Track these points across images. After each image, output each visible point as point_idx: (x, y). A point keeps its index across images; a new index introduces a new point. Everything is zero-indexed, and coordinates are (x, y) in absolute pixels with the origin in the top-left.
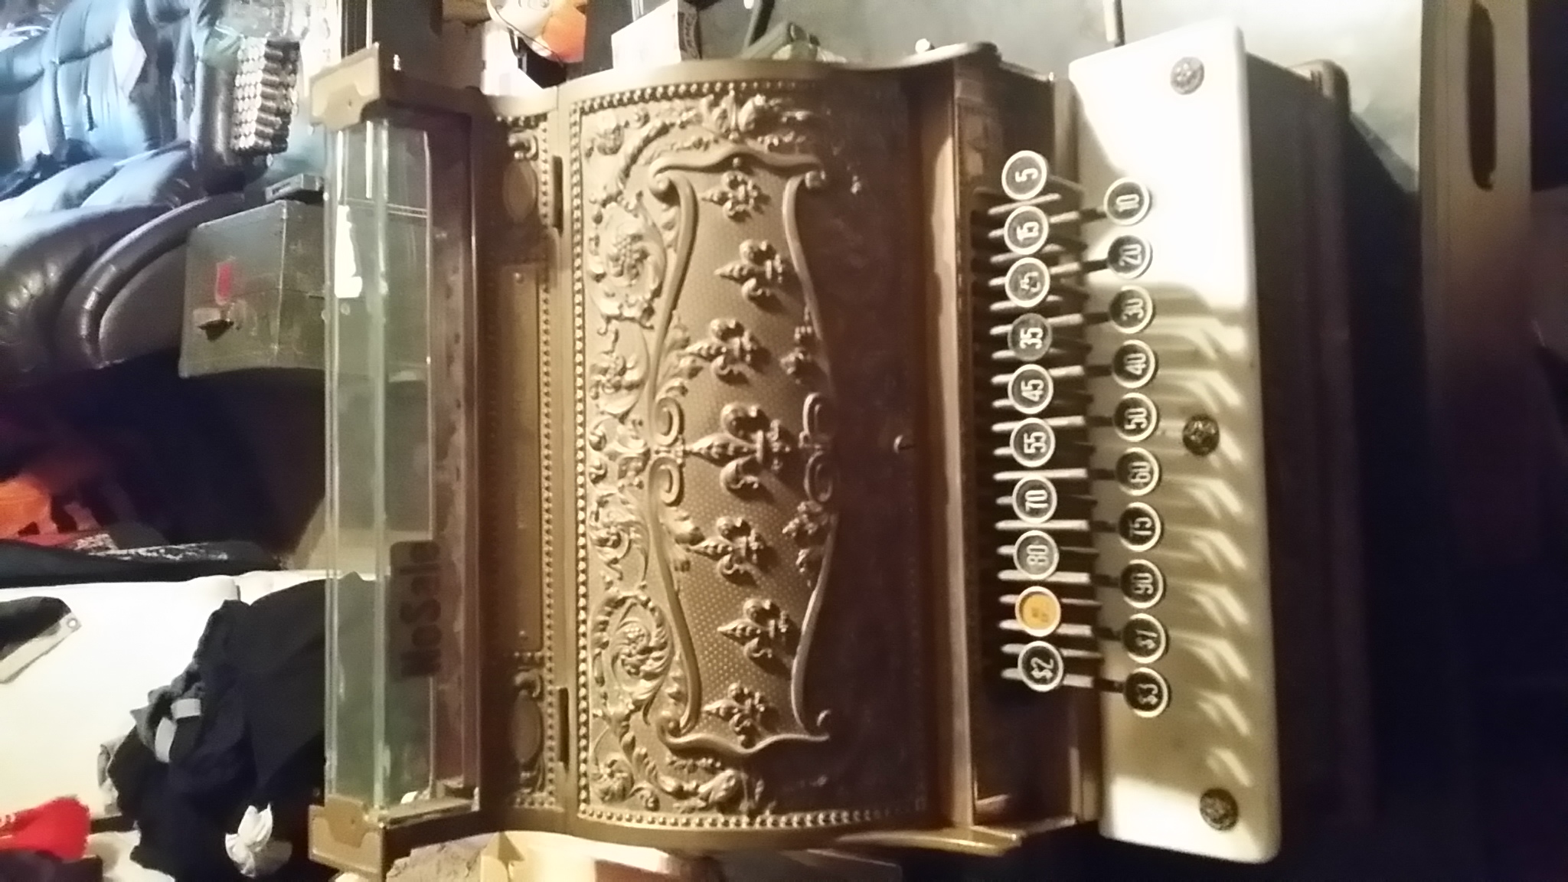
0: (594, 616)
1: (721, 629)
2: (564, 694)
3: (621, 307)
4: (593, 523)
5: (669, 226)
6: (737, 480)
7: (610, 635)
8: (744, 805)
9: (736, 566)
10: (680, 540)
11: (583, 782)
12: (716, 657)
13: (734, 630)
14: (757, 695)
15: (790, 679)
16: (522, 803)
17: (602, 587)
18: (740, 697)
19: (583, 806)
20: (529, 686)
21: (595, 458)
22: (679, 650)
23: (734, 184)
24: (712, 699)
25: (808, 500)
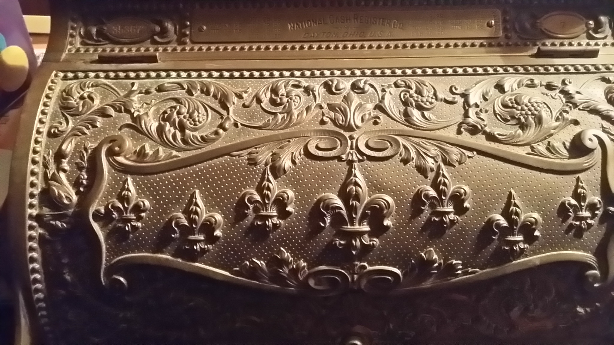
0: (214, 84)
1: (197, 191)
2: (153, 59)
3: (477, 106)
4: (291, 83)
5: (550, 148)
6: (327, 207)
7: (197, 97)
8: (46, 211)
9: (251, 206)
10: (275, 157)
11: (81, 75)
12: (174, 188)
13: (196, 205)
14: (139, 224)
15: (154, 252)
16: (73, 28)
17: (238, 90)
18: (137, 209)
19: (61, 75)
20: (164, 32)
21: (346, 85)
22: (182, 155)
23: (592, 207)
24: (137, 184)
25: (308, 269)
